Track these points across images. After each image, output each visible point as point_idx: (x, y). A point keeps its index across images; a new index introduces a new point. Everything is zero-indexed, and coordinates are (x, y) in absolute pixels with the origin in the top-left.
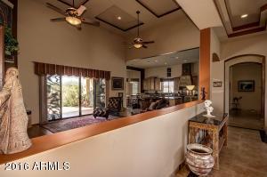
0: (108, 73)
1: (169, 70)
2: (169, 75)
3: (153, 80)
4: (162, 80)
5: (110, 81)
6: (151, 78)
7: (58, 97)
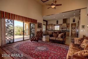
0: (36, 21)
1: (57, 21)
2: (57, 23)
3: (51, 25)
4: (54, 25)
5: (37, 24)
6: (50, 24)
7: (12, 31)
